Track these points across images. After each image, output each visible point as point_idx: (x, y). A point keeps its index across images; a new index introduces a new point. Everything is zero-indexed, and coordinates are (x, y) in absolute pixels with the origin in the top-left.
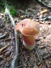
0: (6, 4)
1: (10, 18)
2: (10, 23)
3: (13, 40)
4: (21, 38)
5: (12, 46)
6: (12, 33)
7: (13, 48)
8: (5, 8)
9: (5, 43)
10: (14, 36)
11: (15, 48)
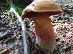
0: (11, 4)
1: (16, 15)
2: (16, 20)
3: (19, 39)
4: (31, 38)
5: (17, 48)
6: (17, 31)
7: (19, 51)
8: (11, 8)
9: (5, 45)
10: (21, 35)
11: (23, 51)
